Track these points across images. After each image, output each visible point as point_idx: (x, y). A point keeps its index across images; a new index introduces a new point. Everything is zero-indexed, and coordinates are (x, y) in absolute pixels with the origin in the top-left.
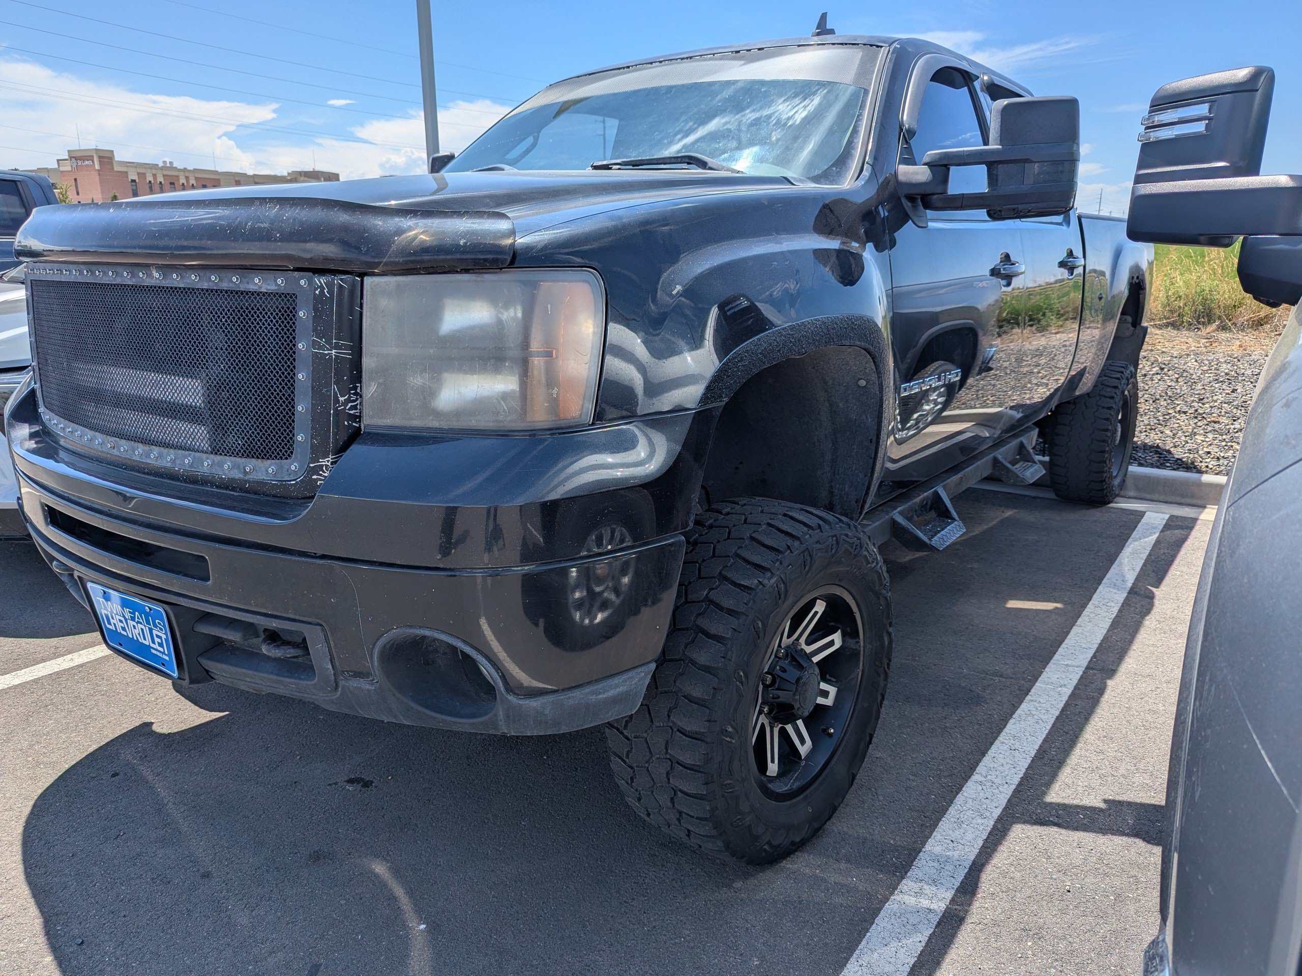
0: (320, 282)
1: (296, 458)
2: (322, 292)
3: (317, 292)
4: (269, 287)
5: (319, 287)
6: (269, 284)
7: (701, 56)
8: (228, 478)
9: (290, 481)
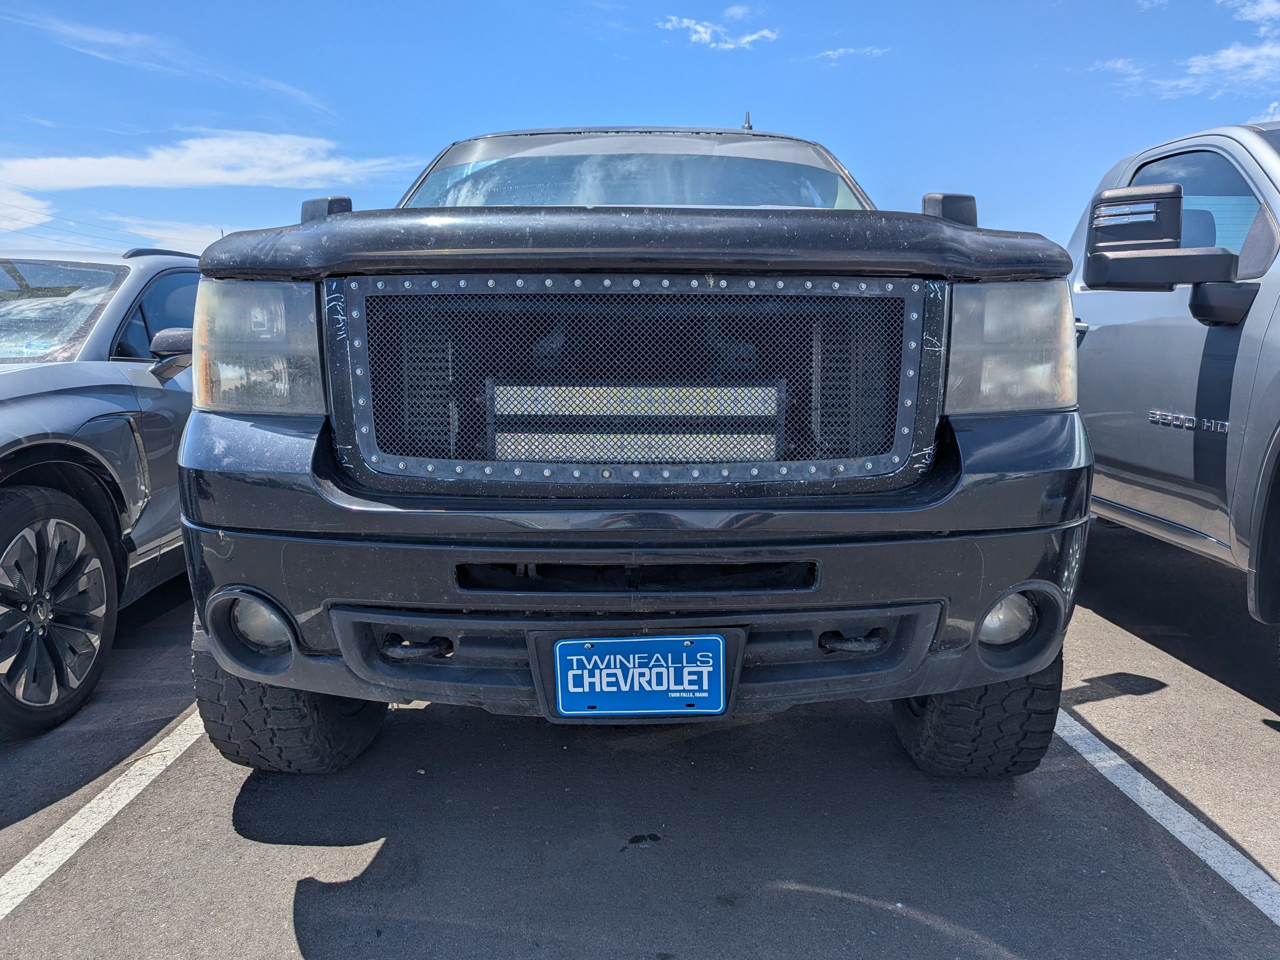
0: (934, 287)
1: (896, 450)
2: (936, 296)
3: (932, 296)
4: (872, 293)
5: (933, 291)
6: (872, 290)
7: (661, 132)
8: (809, 483)
9: (887, 474)
